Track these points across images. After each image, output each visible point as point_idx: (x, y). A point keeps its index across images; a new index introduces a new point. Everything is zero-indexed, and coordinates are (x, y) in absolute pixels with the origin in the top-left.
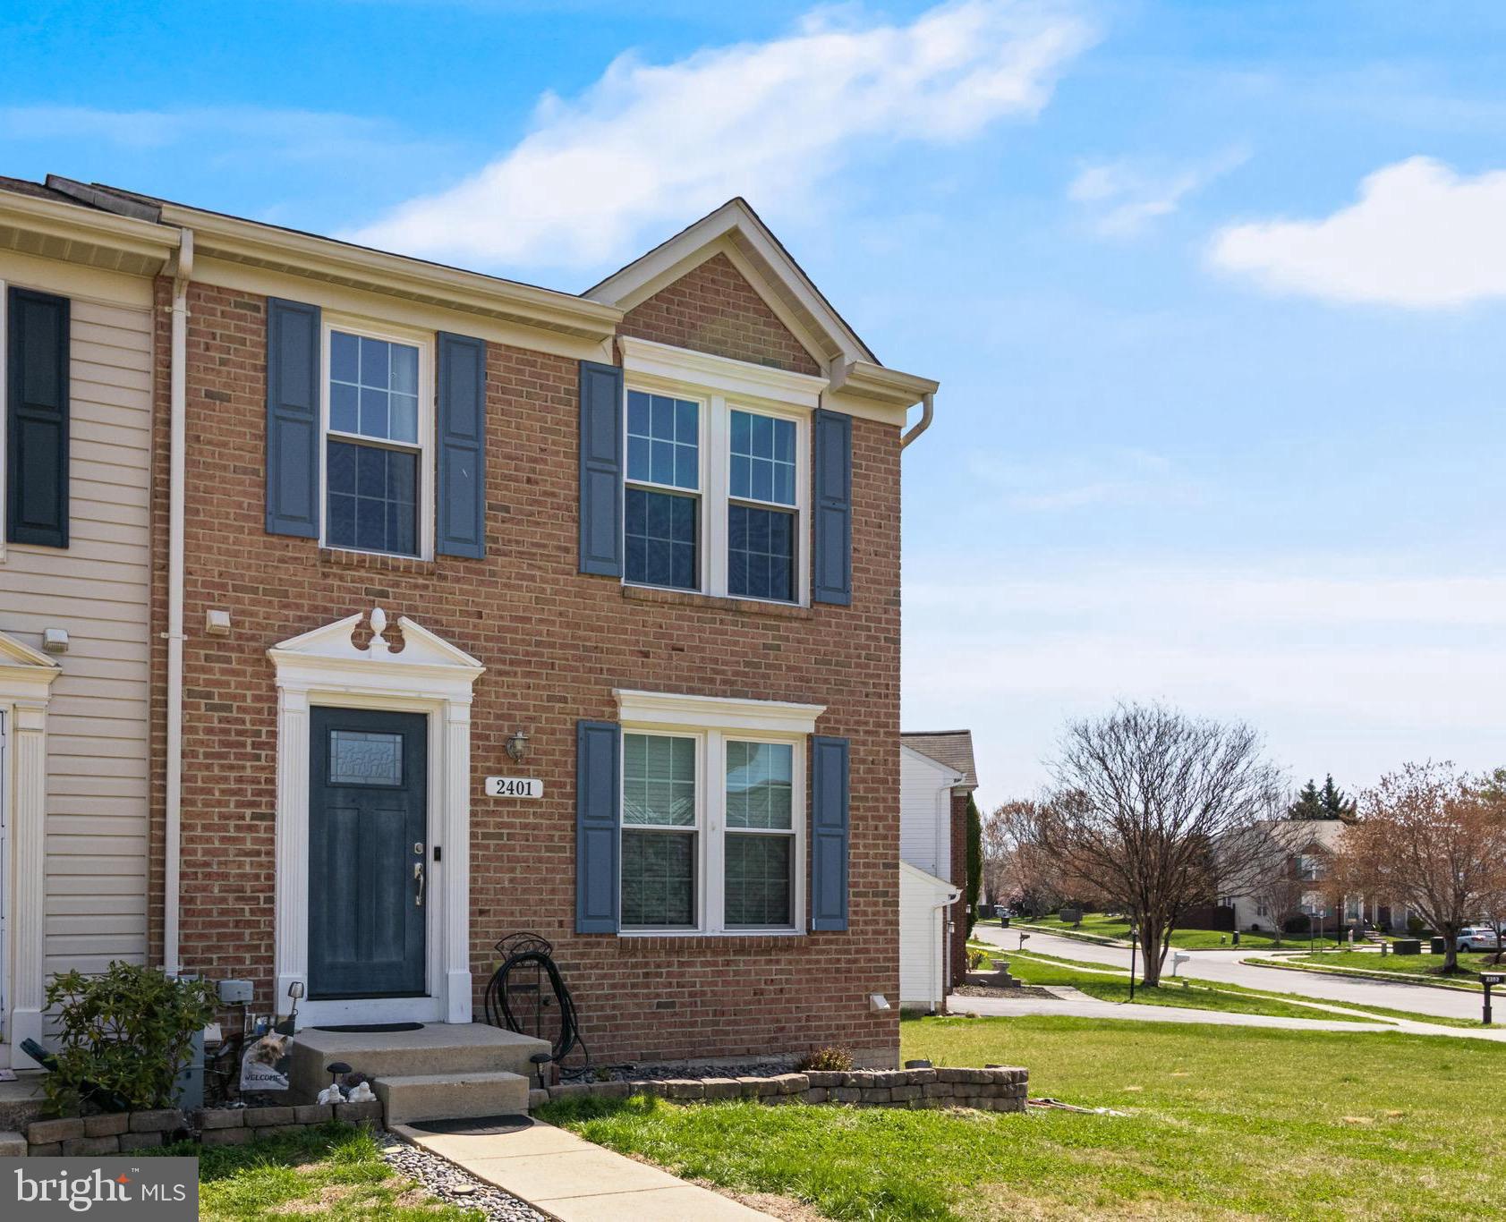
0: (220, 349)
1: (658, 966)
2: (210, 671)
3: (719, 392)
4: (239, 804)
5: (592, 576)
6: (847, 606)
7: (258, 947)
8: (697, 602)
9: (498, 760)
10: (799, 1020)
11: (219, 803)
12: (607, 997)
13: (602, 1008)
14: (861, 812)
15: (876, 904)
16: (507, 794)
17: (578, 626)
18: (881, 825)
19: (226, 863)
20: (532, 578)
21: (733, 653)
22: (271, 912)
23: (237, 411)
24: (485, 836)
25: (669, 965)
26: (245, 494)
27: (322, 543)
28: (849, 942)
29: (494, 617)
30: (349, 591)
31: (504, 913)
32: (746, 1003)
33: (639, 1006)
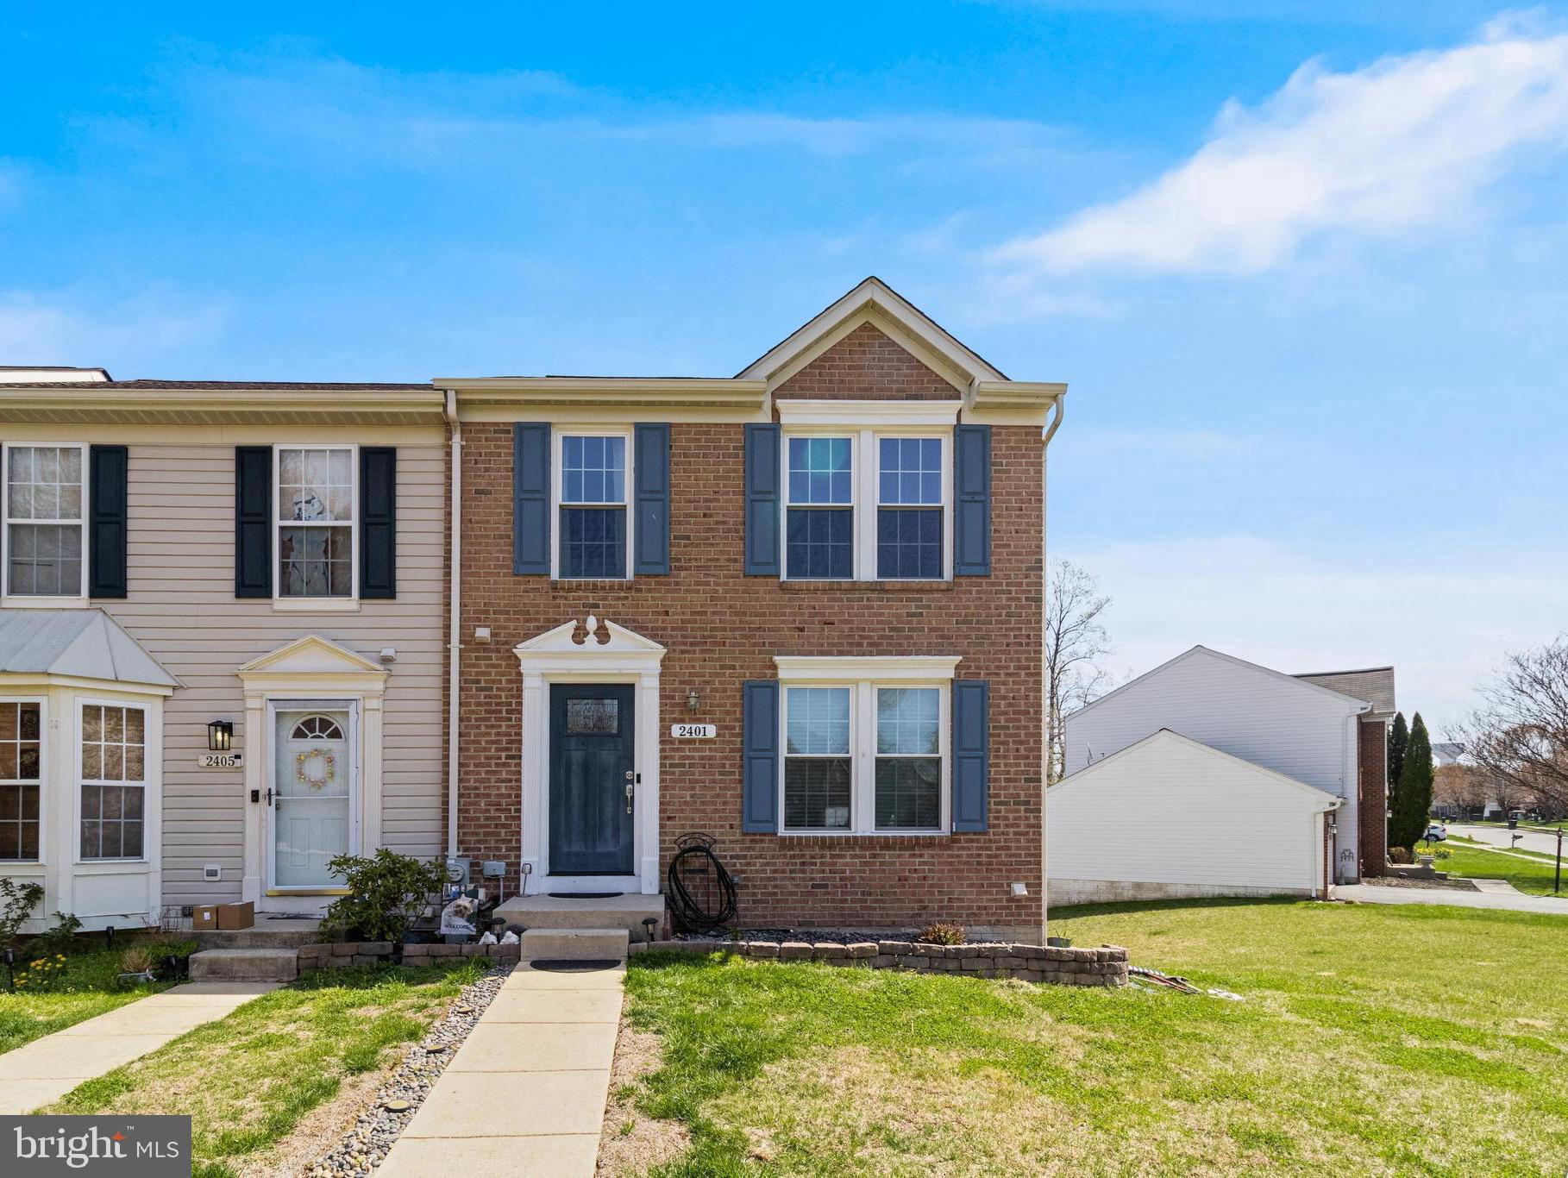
0: (484, 462)
1: (813, 857)
2: (478, 666)
3: (866, 427)
4: (497, 750)
5: (756, 577)
6: (988, 576)
7: (511, 841)
8: (849, 586)
9: (682, 712)
10: (942, 901)
11: (485, 749)
12: (769, 879)
13: (765, 887)
14: (1002, 738)
15: (1017, 811)
16: (688, 736)
17: (745, 614)
18: (1022, 747)
19: (489, 787)
20: (708, 584)
21: (879, 622)
22: (519, 818)
23: (496, 500)
24: (671, 765)
25: (822, 857)
26: (501, 551)
27: (555, 577)
28: (990, 840)
29: (677, 614)
30: (570, 606)
31: (686, 819)
32: (892, 886)
33: (796, 886)
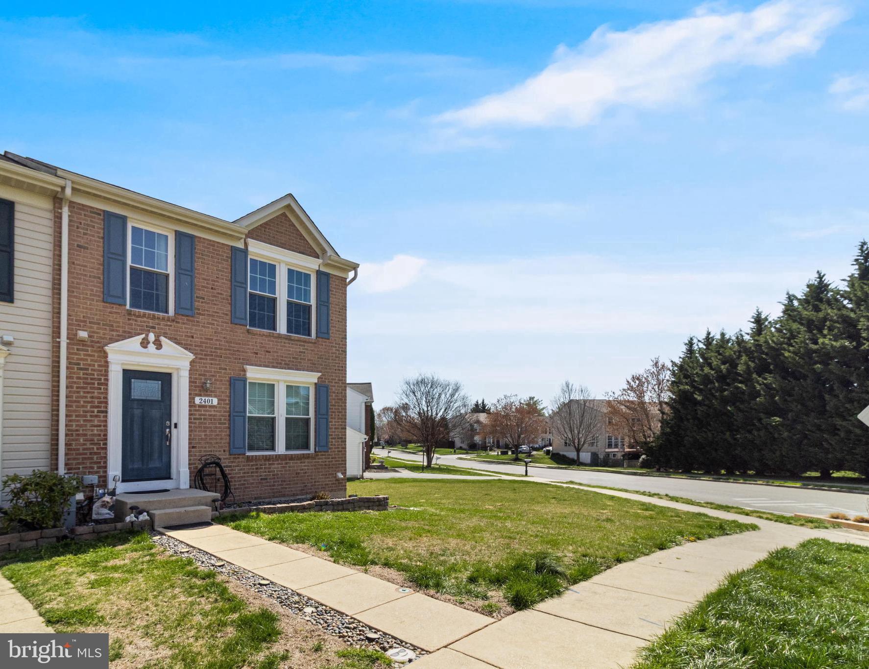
0: (83, 229)
1: (261, 465)
2: (79, 355)
3: (284, 262)
4: (92, 407)
5: (236, 324)
6: (328, 339)
7: (100, 463)
8: (275, 335)
9: (200, 391)
10: (312, 483)
11: (83, 406)
12: (242, 477)
13: (240, 481)
14: (333, 410)
15: (338, 442)
16: (203, 403)
17: (231, 342)
19: (86, 430)
20: (213, 324)
21: (288, 354)
22: (106, 449)
23: (91, 253)
24: (195, 419)
25: (265, 465)
26: (95, 286)
27: (128, 307)
28: (329, 455)
29: (198, 338)
30: (139, 325)
31: (202, 447)
32: (293, 477)
33: (254, 480)
